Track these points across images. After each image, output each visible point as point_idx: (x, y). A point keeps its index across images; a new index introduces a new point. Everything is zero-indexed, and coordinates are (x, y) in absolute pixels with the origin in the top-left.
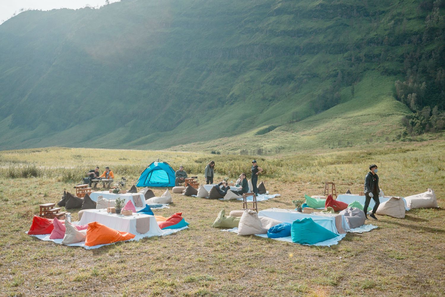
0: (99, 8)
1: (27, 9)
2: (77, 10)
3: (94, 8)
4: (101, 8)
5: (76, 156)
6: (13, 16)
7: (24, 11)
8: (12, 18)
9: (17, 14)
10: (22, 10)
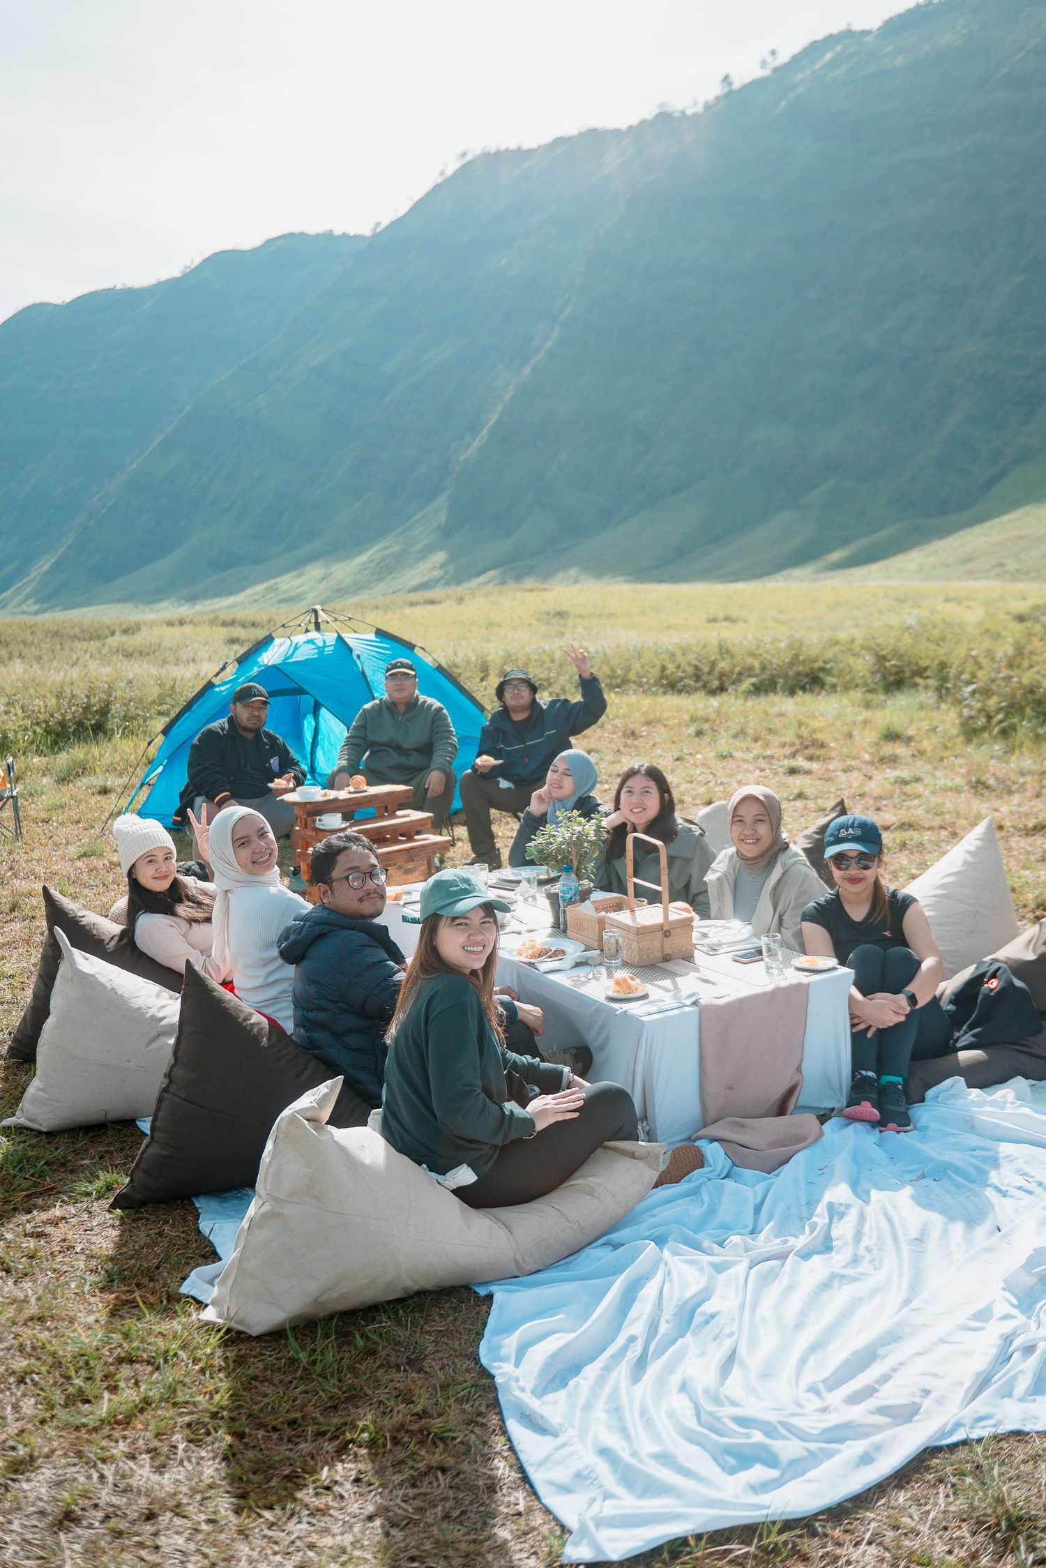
0: (699, 109)
1: (478, 152)
2: (630, 128)
3: (683, 112)
4: (707, 107)
5: (549, 614)
6: (440, 180)
7: (469, 158)
8: (437, 188)
9: (449, 172)
10: (464, 155)
